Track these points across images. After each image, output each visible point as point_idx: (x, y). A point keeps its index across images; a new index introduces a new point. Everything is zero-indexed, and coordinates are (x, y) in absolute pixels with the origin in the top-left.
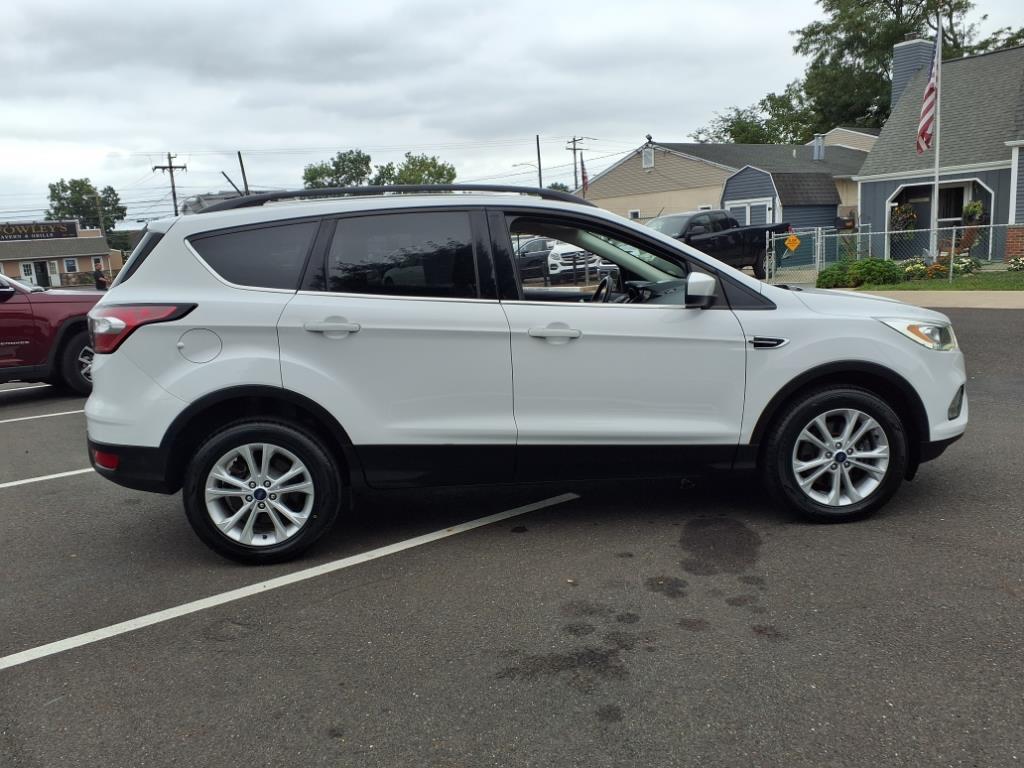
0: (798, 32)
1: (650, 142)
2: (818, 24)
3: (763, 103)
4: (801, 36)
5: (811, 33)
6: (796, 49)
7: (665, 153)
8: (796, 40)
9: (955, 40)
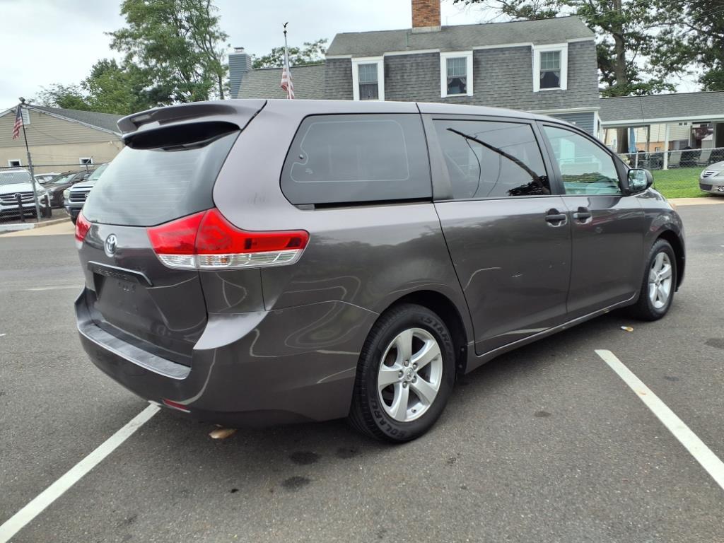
0: (111, 34)
1: (23, 103)
2: (127, 31)
3: (83, 84)
4: (114, 37)
5: (121, 36)
6: (112, 47)
7: (40, 113)
8: (111, 39)
9: (215, 58)
